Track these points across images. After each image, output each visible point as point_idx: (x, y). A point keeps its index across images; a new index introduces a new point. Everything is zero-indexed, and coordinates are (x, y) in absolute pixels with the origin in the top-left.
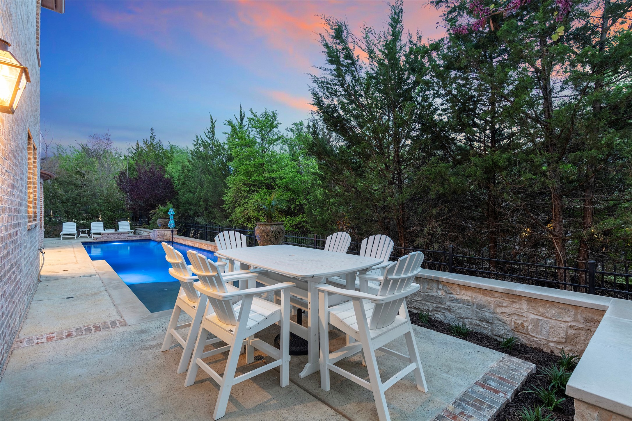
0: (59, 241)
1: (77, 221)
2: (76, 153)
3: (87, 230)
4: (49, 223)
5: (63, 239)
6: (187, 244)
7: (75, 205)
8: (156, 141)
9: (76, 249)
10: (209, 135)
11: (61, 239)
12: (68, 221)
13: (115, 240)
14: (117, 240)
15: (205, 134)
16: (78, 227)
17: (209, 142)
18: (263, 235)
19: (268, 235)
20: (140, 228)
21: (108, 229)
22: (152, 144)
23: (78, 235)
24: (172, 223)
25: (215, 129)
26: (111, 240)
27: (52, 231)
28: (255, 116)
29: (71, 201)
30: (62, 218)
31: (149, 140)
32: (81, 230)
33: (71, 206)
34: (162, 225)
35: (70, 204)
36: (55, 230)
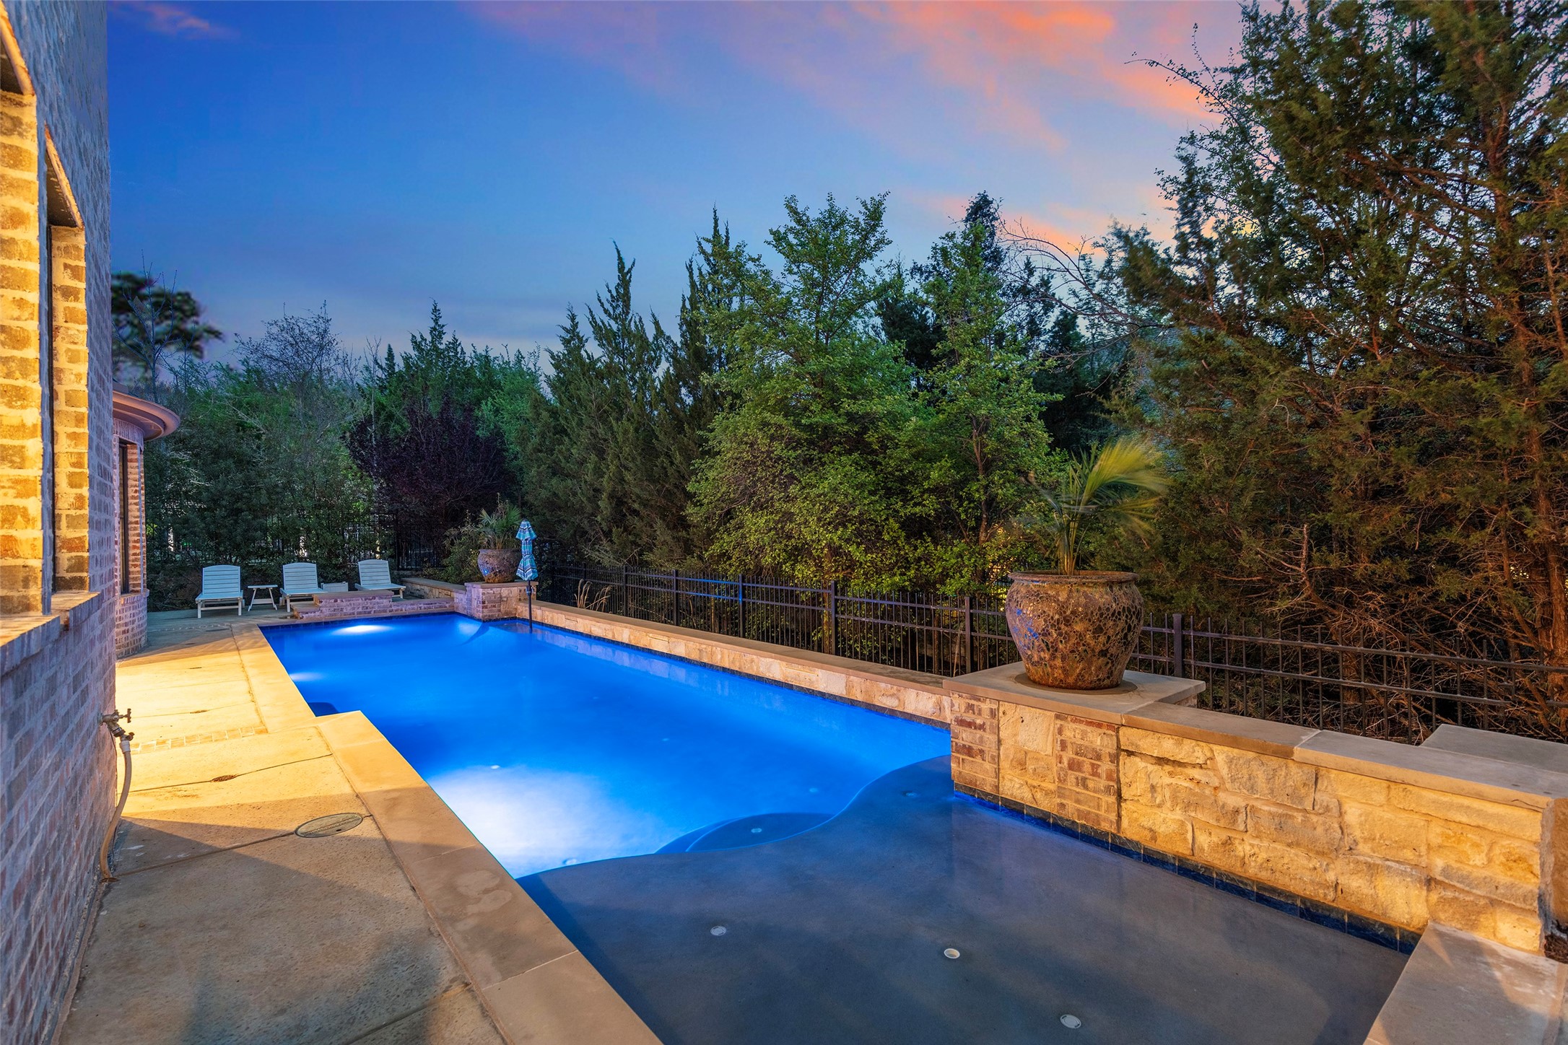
0: (192, 622)
1: (243, 559)
2: (230, 382)
3: (271, 587)
4: (163, 567)
5: (205, 614)
6: (580, 630)
7: (237, 515)
8: (447, 339)
9: (248, 657)
10: (614, 309)
11: (199, 616)
12: (217, 562)
13: (356, 617)
14: (362, 616)
15: (602, 305)
16: (247, 577)
17: (615, 327)
18: (1079, 627)
19: (1098, 630)
20: (417, 576)
21: (330, 582)
22: (436, 349)
23: (248, 602)
24: (527, 568)
25: (633, 289)
26: (344, 617)
27: (174, 591)
28: (799, 221)
29: (224, 503)
30: (200, 553)
31: (429, 338)
32: (255, 587)
33: (224, 518)
34: (493, 569)
35: (224, 513)
36: (182, 587)
